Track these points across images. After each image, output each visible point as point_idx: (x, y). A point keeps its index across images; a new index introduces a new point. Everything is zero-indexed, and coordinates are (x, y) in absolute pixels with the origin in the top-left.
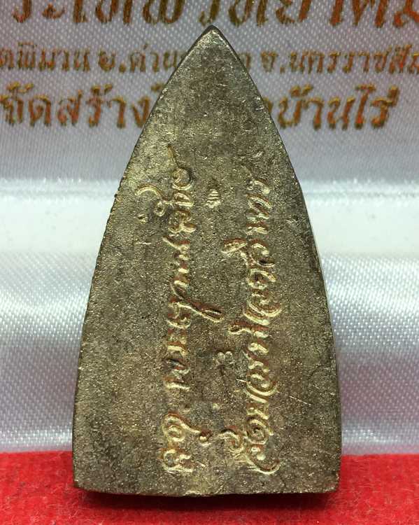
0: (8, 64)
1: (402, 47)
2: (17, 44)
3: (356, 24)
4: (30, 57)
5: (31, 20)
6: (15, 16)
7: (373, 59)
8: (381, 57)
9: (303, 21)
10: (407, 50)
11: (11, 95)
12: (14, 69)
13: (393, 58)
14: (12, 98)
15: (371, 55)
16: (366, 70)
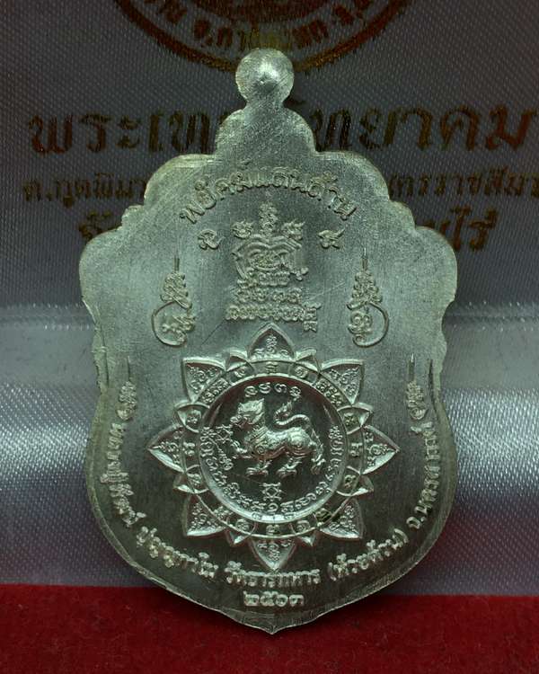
4: (107, 185)
7: (466, 181)
11: (89, 223)
14: (91, 226)
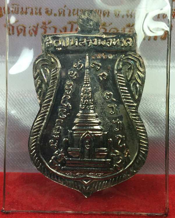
12: (10, 14)
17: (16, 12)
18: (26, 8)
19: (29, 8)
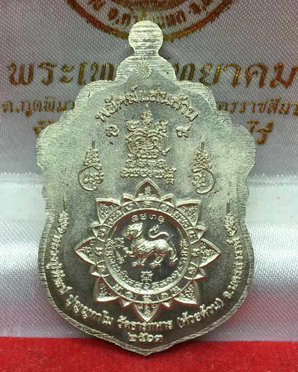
0: (38, 108)
1: (275, 99)
2: (44, 98)
3: (247, 86)
5: (52, 84)
6: (43, 82)
8: (262, 104)
9: (216, 84)
10: (278, 101)
12: (42, 112)
13: (270, 105)
15: (256, 103)
16: (253, 111)
17: (51, 108)
18: (66, 103)
19: (69, 103)
